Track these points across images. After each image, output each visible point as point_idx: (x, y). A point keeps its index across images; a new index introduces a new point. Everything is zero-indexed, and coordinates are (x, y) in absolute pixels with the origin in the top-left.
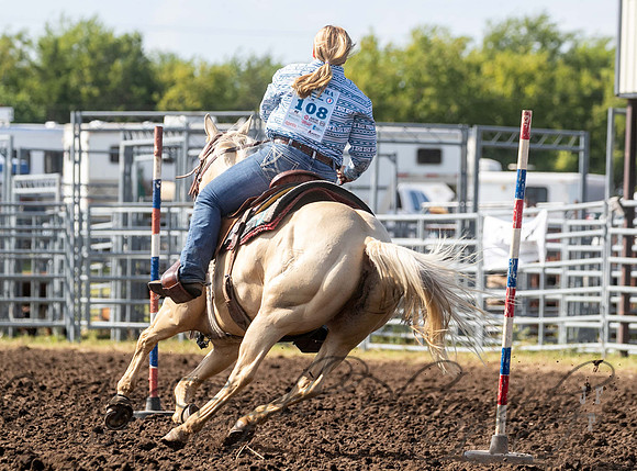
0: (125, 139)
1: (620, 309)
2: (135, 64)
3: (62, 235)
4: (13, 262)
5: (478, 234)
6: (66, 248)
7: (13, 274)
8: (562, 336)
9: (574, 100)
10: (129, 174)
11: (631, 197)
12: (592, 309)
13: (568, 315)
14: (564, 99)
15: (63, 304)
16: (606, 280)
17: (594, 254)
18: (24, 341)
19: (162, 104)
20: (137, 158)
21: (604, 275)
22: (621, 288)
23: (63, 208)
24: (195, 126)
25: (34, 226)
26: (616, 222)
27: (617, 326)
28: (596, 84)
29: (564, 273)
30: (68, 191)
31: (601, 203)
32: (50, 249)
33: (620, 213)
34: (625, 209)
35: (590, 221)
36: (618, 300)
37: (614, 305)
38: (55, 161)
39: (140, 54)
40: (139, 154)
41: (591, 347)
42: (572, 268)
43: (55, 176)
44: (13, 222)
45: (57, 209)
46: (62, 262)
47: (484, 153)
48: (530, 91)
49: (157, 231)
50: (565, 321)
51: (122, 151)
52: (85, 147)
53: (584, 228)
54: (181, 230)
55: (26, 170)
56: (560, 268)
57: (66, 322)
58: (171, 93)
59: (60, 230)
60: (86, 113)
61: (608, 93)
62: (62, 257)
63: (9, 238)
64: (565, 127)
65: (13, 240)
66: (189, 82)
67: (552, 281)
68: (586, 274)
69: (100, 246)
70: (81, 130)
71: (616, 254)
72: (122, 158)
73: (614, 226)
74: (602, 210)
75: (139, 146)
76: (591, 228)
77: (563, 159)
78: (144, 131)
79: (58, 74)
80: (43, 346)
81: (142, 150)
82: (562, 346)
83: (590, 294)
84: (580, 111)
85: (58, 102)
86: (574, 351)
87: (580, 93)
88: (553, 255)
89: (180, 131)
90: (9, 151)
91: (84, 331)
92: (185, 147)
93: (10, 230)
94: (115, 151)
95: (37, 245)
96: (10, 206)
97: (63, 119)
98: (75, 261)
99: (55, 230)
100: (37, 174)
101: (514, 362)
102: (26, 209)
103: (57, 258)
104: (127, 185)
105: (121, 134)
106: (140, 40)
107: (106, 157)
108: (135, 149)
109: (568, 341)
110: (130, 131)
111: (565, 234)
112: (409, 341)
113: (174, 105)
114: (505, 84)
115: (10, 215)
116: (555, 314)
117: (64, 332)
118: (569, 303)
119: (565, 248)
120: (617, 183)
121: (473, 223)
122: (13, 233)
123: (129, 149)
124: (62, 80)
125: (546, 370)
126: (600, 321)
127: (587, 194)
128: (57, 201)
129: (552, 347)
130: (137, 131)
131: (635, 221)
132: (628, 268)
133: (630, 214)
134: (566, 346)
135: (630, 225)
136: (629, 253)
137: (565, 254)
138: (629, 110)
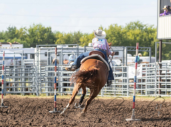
0: (48, 51)
1: (159, 87)
2: (50, 34)
3: (35, 72)
4: (24, 79)
5: (127, 71)
6: (36, 75)
7: (24, 81)
8: (146, 93)
9: (148, 40)
10: (49, 59)
11: (161, 62)
12: (153, 87)
13: (147, 88)
14: (145, 40)
15: (35, 88)
16: (156, 80)
17: (153, 74)
18: (27, 96)
19: (56, 43)
20: (51, 55)
22: (159, 82)
23: (35, 66)
24: (64, 48)
25: (28, 70)
26: (158, 67)
28: (152, 37)
29: (146, 79)
30: (36, 63)
31: (154, 63)
32: (32, 76)
33: (159, 65)
34: (159, 64)
35: (152, 67)
36: (159, 85)
37: (158, 86)
38: (33, 56)
39: (51, 32)
40: (51, 54)
41: (153, 95)
42: (148, 78)
43: (33, 59)
44: (24, 70)
45: (33, 67)
46: (35, 78)
47: (128, 52)
48: (138, 38)
49: (56, 71)
50: (147, 90)
51: (48, 53)
52: (39, 53)
53: (150, 69)
54: (61, 71)
55: (26, 58)
56: (146, 77)
57: (36, 92)
58: (58, 40)
59: (34, 71)
60: (39, 45)
61: (154, 38)
62: (35, 77)
63: (23, 73)
64: (145, 46)
65: (24, 74)
66: (62, 38)
67: (144, 81)
68: (151, 79)
69: (43, 75)
70: (38, 49)
71: (158, 74)
72: (48, 55)
73: (157, 68)
74: (154, 65)
75: (51, 52)
76: (152, 69)
77: (145, 53)
78: (53, 49)
79: (33, 37)
80: (31, 97)
81: (52, 53)
82: (146, 95)
83: (152, 83)
84: (149, 43)
85: (33, 43)
86: (149, 96)
87: (149, 38)
88: (144, 75)
89: (61, 49)
90: (23, 54)
91: (40, 94)
92: (62, 52)
93: (23, 71)
94: (46, 53)
95: (29, 75)
96: (23, 66)
97: (35, 47)
98: (38, 78)
99: (33, 71)
100: (29, 59)
101: (136, 98)
102: (27, 67)
103: (34, 78)
104: (49, 61)
105: (48, 50)
106: (51, 29)
107: (44, 55)
108: (51, 53)
109: (148, 94)
110: (49, 49)
111: (147, 70)
112: (112, 95)
113: (59, 43)
114: (132, 37)
115: (23, 68)
116: (145, 88)
117: (36, 94)
118: (148, 85)
119: (146, 73)
120: (158, 58)
121: (126, 68)
122: (24, 72)
123: (49, 53)
124: (34, 38)
125: (143, 100)
126: (155, 89)
127: (151, 61)
128: (33, 65)
129: (144, 95)
130: (51, 49)
131: (162, 67)
132: (161, 77)
133: (161, 65)
134: (147, 95)
135: (161, 68)
136: (161, 74)
137: (147, 75)
138: (160, 42)
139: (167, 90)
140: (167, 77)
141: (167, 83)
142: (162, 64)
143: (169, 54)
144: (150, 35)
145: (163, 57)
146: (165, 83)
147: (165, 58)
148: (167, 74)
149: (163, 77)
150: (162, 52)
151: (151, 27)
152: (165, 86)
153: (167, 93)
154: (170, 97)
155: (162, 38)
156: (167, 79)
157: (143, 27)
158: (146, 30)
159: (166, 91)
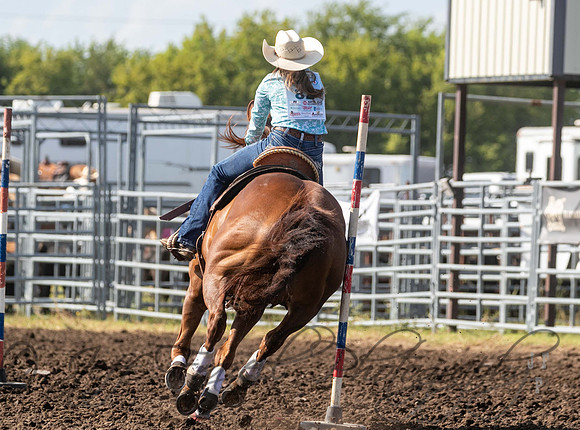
1: (450, 286)
8: (394, 312)
9: (405, 84)
11: (460, 179)
12: (423, 286)
13: (400, 291)
14: (396, 83)
16: (435, 258)
17: (425, 233)
19: (10, 89)
21: (434, 253)
22: (450, 266)
24: (43, 110)
26: (446, 202)
27: (446, 302)
28: (425, 70)
29: (396, 252)
31: (432, 184)
33: (449, 193)
34: (454, 189)
35: (421, 201)
36: (448, 277)
37: (444, 282)
41: (421, 322)
42: (404, 246)
48: (364, 76)
49: (5, 210)
50: (396, 298)
53: (415, 208)
54: (30, 209)
56: (393, 246)
58: (19, 78)
61: (435, 77)
64: (396, 111)
66: (35, 67)
67: (384, 259)
68: (417, 251)
71: (445, 233)
73: (444, 206)
74: (432, 191)
76: (422, 208)
77: (393, 141)
82: (394, 321)
83: (421, 272)
84: (411, 96)
86: (405, 327)
87: (410, 78)
88: (384, 234)
89: (28, 115)
92: (33, 130)
101: (350, 335)
111: (397, 214)
113: (21, 89)
114: (338, 70)
116: (387, 290)
118: (401, 280)
119: (396, 227)
120: (447, 162)
126: (431, 297)
127: (418, 175)
129: (384, 322)
131: (465, 201)
132: (457, 246)
133: (459, 194)
134: (397, 322)
135: (459, 205)
136: (458, 232)
137: (397, 233)
138: (458, 95)
139: (484, 303)
140: (484, 246)
141: (484, 273)
142: (467, 191)
143: (495, 147)
144: (416, 65)
145: (469, 160)
146: (475, 272)
147: (481, 166)
148: (486, 233)
149: (470, 245)
150: (468, 137)
151: (422, 29)
152: (475, 282)
153: (482, 312)
154: (495, 332)
155: (467, 75)
156: (487, 252)
157: (386, 27)
158: (398, 41)
159: (481, 306)
